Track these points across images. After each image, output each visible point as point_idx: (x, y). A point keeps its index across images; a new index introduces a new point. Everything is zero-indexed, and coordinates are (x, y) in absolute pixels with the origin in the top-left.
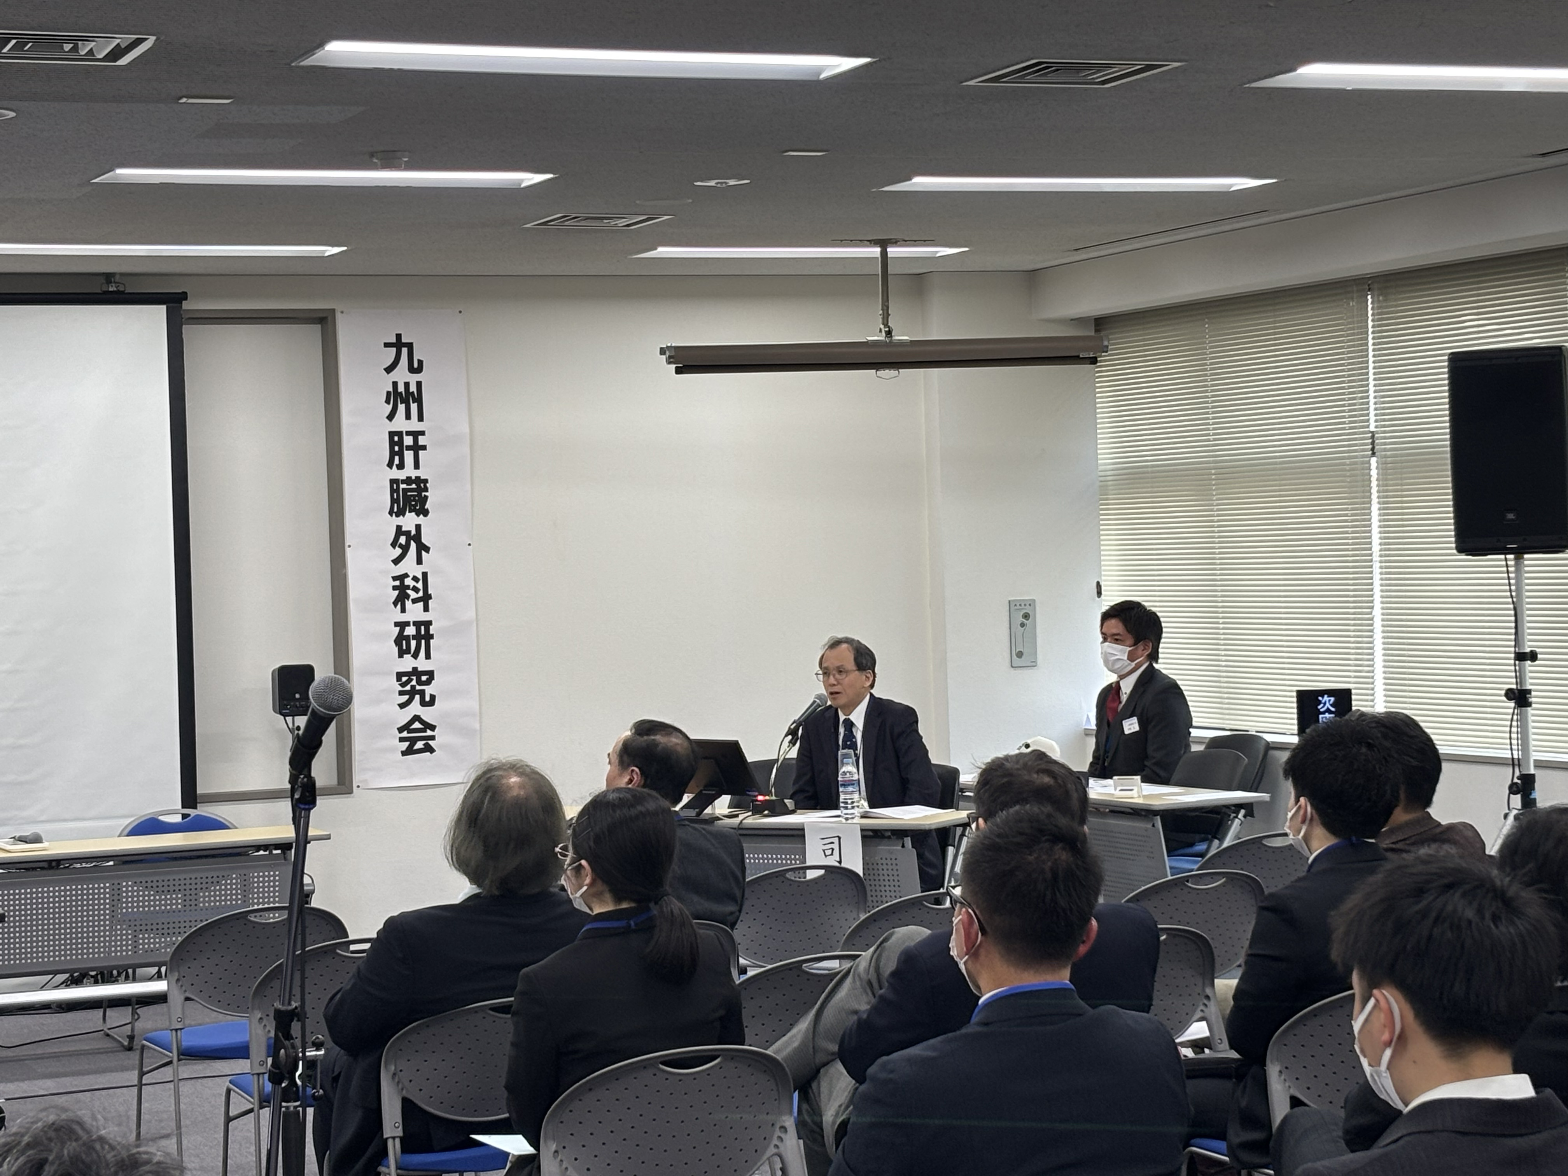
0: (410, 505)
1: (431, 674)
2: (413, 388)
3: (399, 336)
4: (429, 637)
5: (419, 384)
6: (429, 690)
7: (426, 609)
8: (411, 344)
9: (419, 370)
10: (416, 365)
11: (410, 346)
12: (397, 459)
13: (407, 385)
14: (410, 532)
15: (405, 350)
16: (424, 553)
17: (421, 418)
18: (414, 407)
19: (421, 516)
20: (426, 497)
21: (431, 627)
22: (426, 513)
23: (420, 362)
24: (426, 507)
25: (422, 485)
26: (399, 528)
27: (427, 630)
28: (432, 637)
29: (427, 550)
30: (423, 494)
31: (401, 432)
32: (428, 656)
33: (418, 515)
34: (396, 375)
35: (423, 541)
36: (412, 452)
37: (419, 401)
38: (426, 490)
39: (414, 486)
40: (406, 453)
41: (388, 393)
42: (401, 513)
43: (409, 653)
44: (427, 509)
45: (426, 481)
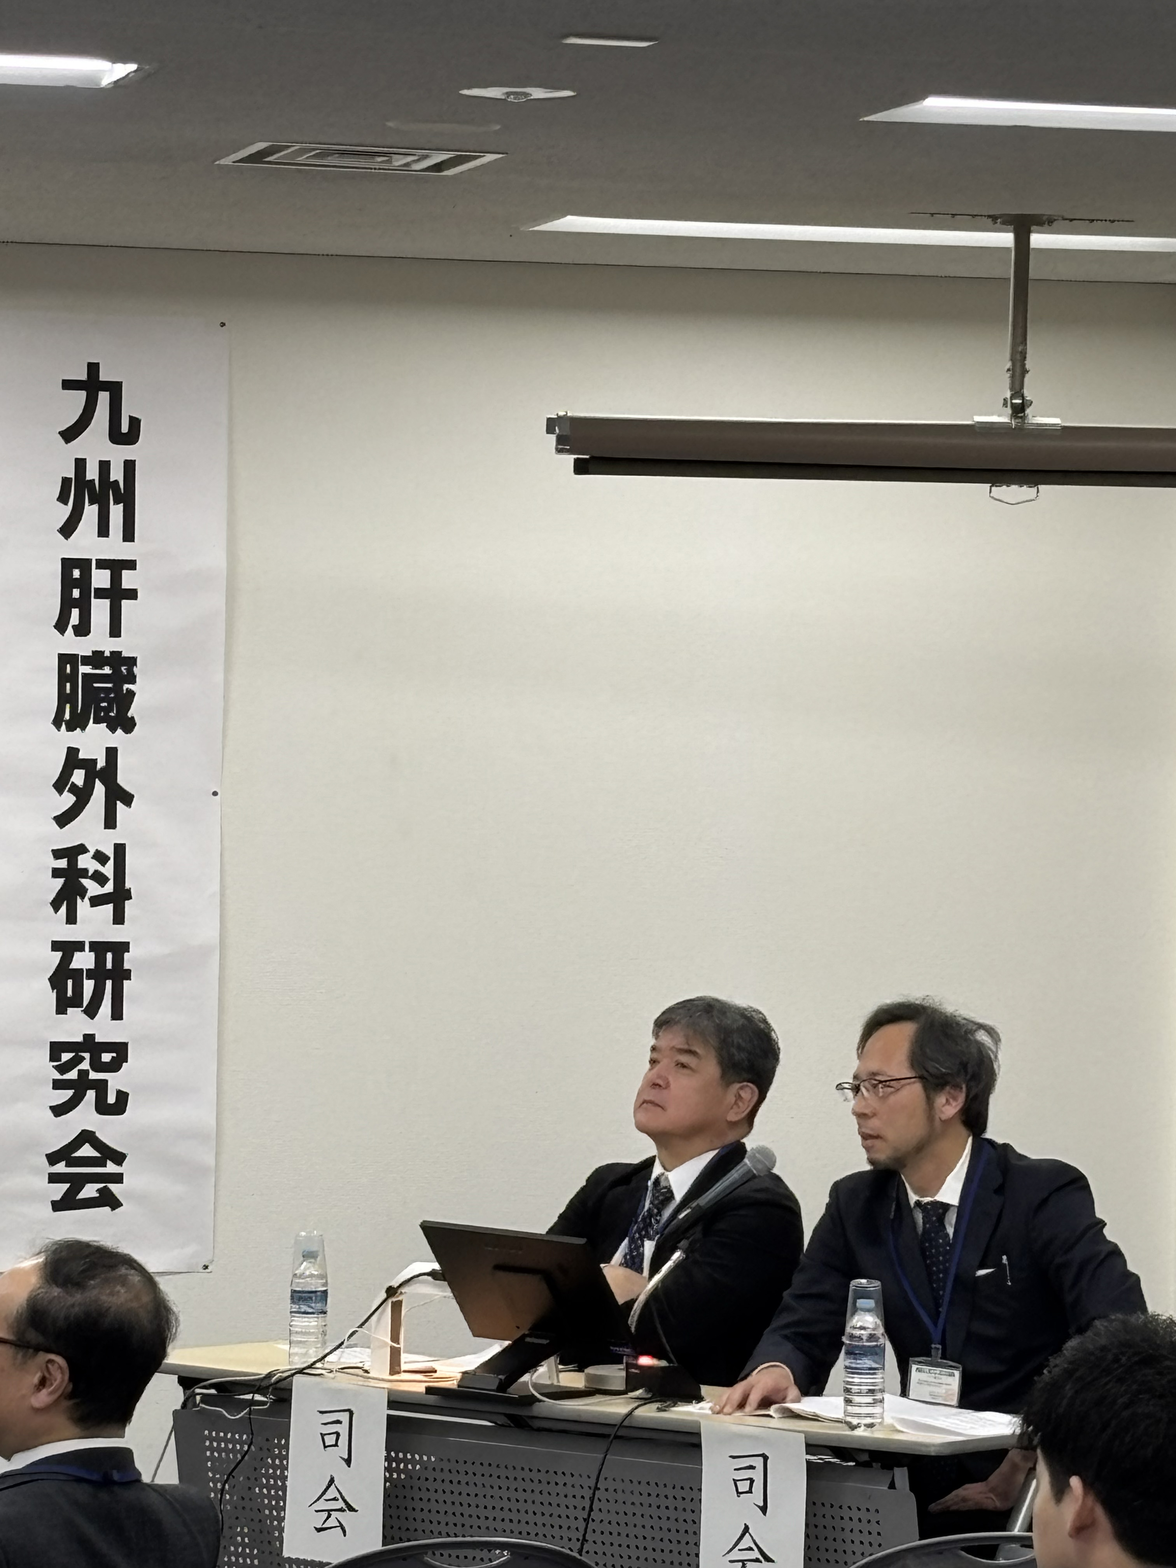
0: (98, 709)
1: (121, 1051)
2: (117, 474)
3: (93, 368)
4: (121, 975)
5: (129, 467)
6: (115, 1082)
7: (119, 918)
8: (119, 385)
9: (131, 437)
10: (125, 428)
11: (115, 389)
12: (75, 613)
13: (105, 466)
14: (94, 762)
15: (104, 397)
16: (119, 805)
17: (129, 535)
18: (116, 512)
19: (119, 731)
20: (131, 694)
21: (126, 955)
22: (129, 726)
23: (135, 423)
24: (129, 715)
25: (123, 669)
26: (72, 752)
27: (118, 961)
28: (127, 975)
29: (128, 799)
30: (126, 686)
31: (89, 561)
32: (117, 1014)
33: (113, 730)
34: (82, 446)
35: (121, 780)
36: (107, 602)
37: (127, 499)
38: (132, 678)
39: (107, 670)
40: (94, 601)
41: (66, 482)
42: (77, 723)
43: (80, 1006)
44: (133, 718)
45: (132, 661)
